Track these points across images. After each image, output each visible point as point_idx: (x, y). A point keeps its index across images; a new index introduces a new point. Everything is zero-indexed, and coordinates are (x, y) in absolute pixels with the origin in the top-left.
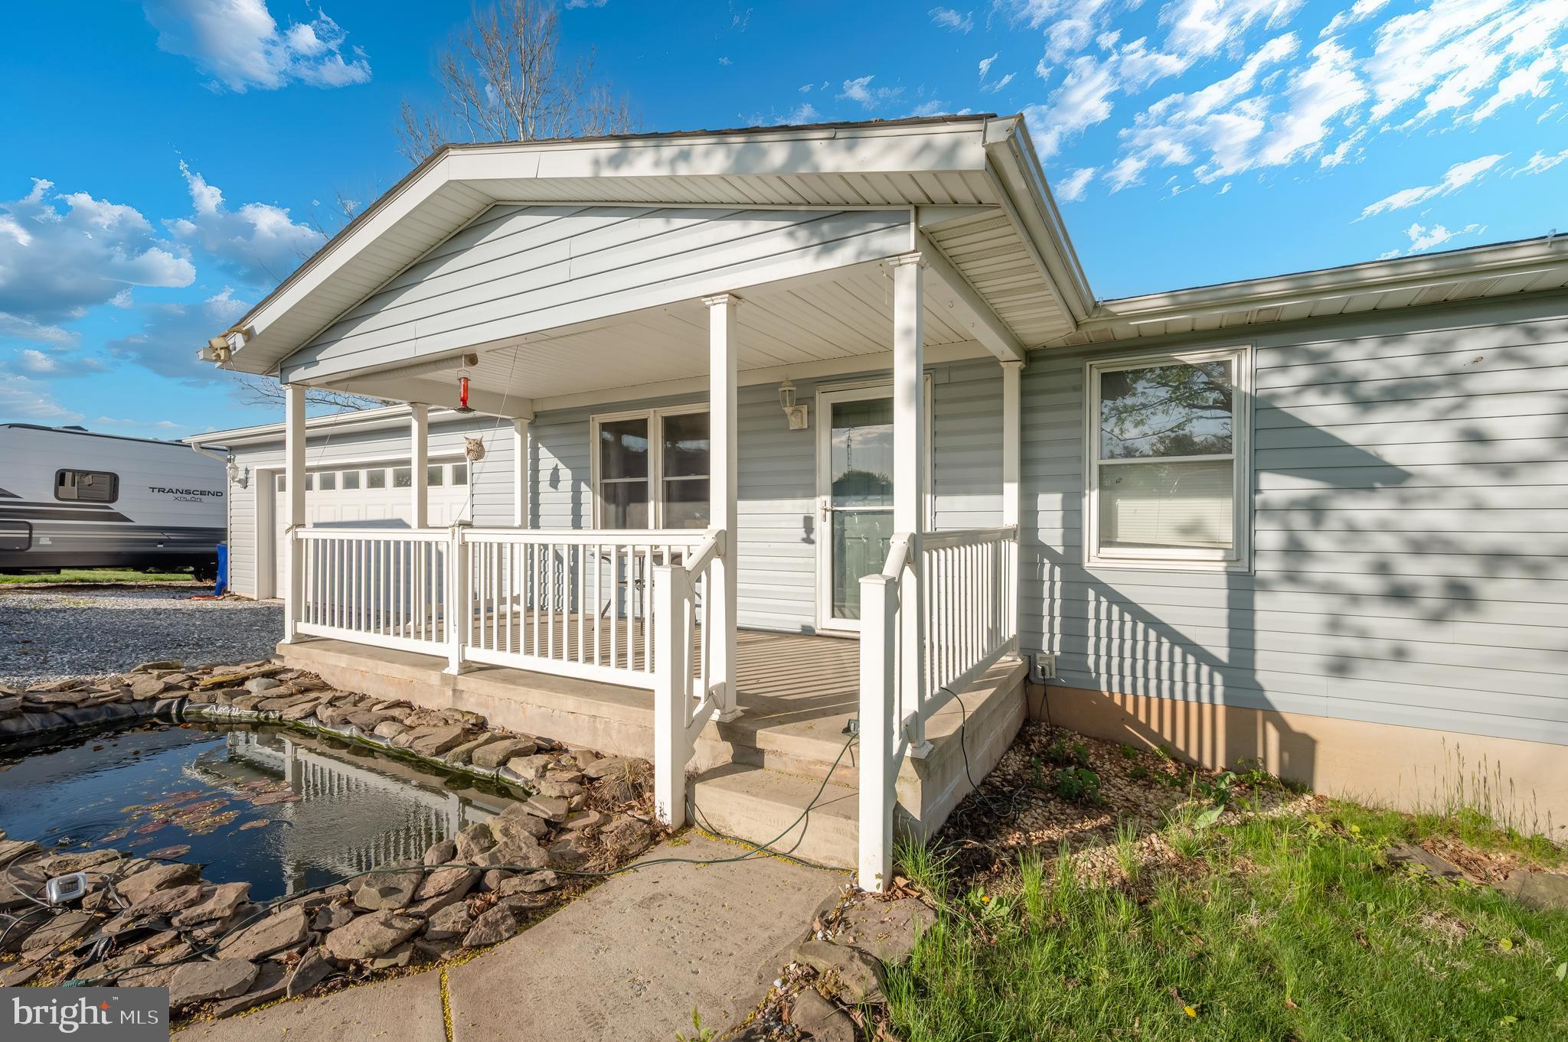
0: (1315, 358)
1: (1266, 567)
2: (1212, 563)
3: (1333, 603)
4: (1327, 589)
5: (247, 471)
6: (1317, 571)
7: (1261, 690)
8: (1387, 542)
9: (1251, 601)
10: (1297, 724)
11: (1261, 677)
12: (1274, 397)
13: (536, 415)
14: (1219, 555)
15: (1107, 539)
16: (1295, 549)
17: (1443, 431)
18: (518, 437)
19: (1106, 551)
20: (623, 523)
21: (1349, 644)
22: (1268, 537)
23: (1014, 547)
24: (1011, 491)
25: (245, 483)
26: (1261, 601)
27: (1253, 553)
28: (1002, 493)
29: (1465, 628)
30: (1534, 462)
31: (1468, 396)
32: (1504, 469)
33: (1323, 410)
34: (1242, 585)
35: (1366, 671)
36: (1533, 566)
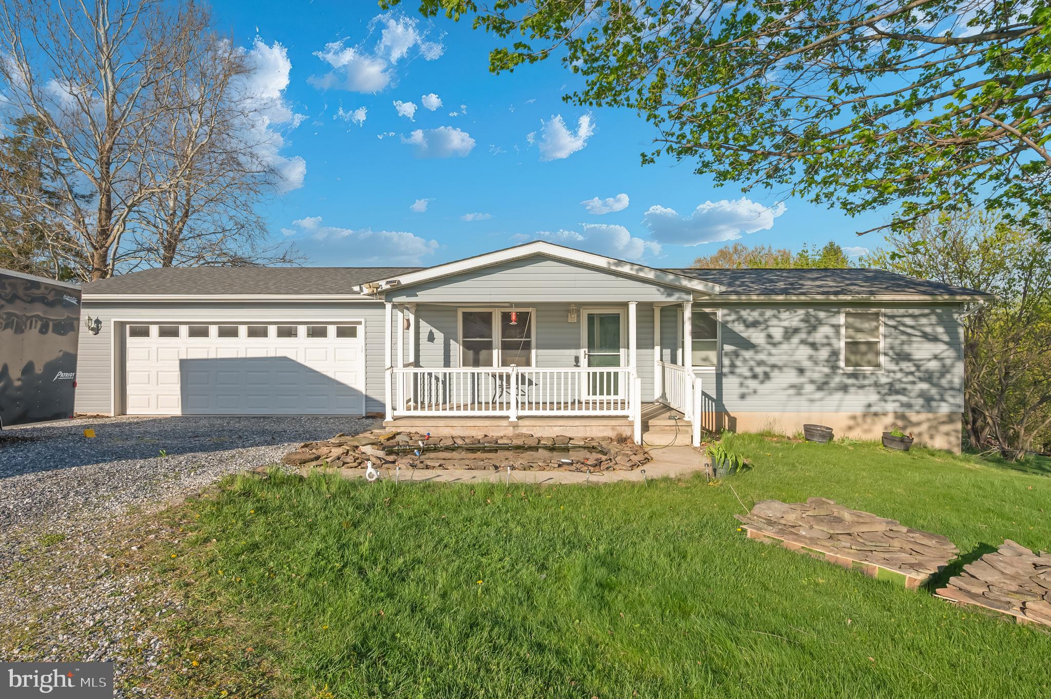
0: (737, 312)
1: (725, 370)
2: (712, 370)
3: (741, 380)
4: (740, 376)
5: (100, 321)
6: (738, 371)
7: (723, 405)
8: (752, 363)
9: (722, 381)
10: (732, 415)
11: (724, 402)
12: (727, 323)
14: (714, 368)
16: (733, 365)
17: (763, 335)
20: (477, 363)
21: (744, 390)
22: (726, 362)
24: (658, 348)
26: (724, 380)
27: (722, 366)
28: (656, 349)
29: (768, 385)
30: (780, 343)
31: (768, 326)
32: (775, 345)
33: (739, 328)
34: (720, 376)
35: (749, 398)
36: (780, 368)
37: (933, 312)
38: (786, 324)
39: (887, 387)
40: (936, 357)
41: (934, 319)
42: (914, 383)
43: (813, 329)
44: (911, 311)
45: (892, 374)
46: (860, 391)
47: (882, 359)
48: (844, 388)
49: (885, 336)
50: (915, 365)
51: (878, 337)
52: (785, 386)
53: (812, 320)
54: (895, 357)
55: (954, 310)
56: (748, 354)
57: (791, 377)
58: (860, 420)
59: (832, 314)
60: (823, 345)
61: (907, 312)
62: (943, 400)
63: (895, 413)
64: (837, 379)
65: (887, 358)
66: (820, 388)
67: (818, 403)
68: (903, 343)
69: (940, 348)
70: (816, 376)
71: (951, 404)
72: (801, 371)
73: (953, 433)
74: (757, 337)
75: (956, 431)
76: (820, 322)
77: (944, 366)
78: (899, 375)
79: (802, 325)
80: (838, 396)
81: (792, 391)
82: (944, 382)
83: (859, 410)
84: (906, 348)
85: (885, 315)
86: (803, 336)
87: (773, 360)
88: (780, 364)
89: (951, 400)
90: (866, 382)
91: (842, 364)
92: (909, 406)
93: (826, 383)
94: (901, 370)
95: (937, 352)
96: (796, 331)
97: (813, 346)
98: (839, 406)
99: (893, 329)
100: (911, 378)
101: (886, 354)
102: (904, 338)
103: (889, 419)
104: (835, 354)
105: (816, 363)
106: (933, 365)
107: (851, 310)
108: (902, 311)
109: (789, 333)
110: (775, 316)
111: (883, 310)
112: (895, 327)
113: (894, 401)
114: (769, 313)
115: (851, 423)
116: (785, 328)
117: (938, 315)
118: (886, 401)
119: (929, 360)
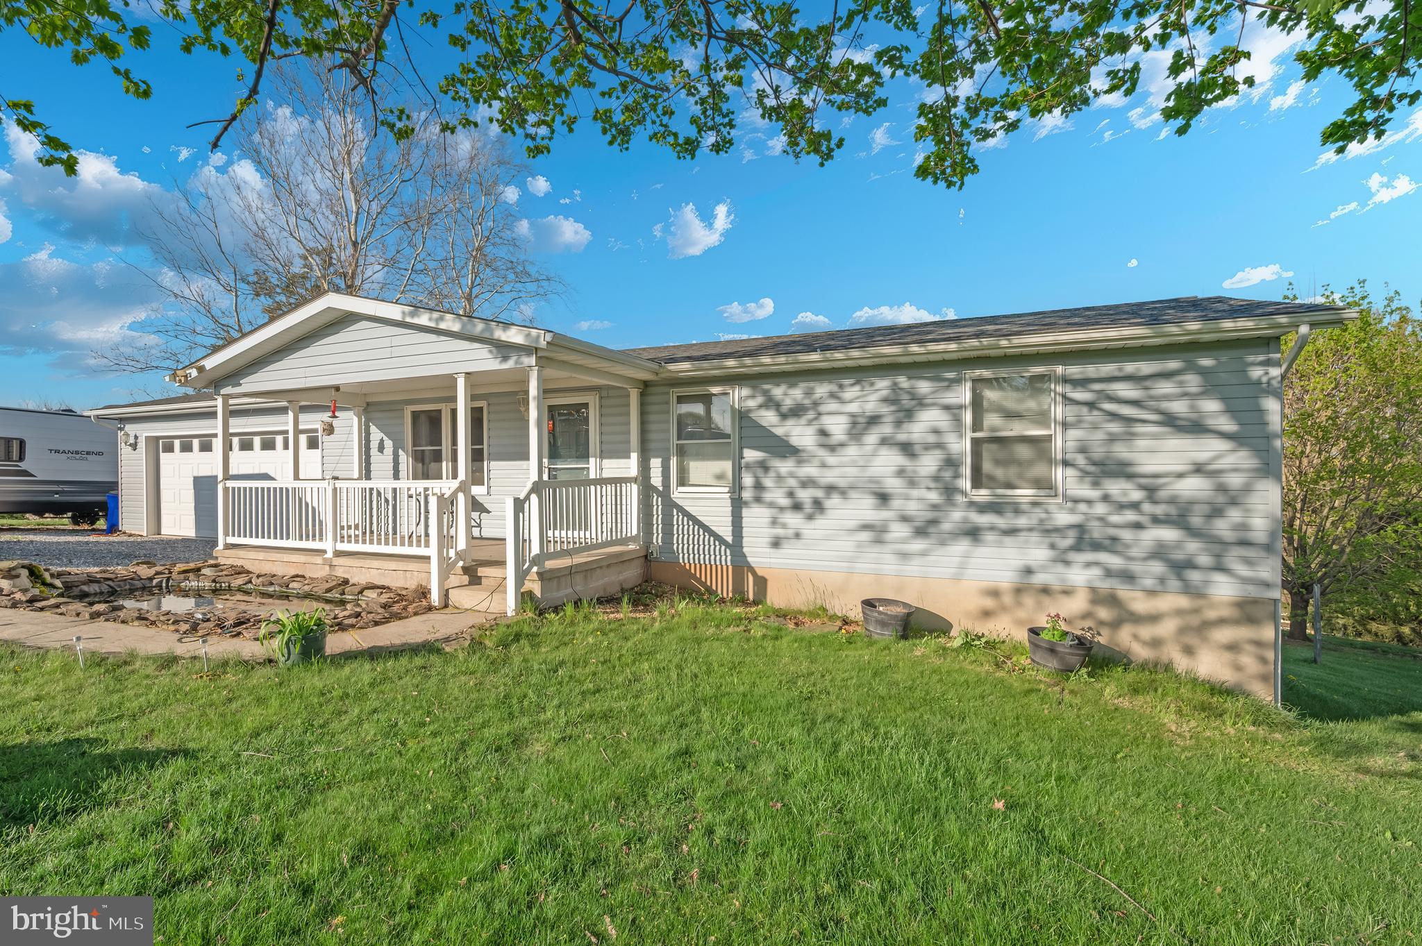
0: (764, 393)
1: (747, 495)
2: (725, 494)
3: (773, 512)
4: (772, 505)
5: (136, 438)
6: (768, 496)
7: (745, 556)
8: (792, 482)
9: (741, 513)
10: (760, 573)
11: (745, 550)
12: (749, 411)
13: (368, 404)
14: (729, 491)
15: (682, 482)
16: (759, 486)
17: (811, 430)
18: (356, 419)
19: (681, 489)
20: (426, 476)
21: (780, 531)
22: (748, 480)
23: (635, 487)
24: (634, 456)
25: (134, 446)
26: (745, 512)
27: (741, 488)
28: (629, 458)
29: (820, 522)
30: (842, 445)
31: (820, 414)
32: (832, 448)
33: (768, 418)
34: (738, 504)
35: (785, 544)
36: (843, 492)
37: (1191, 367)
38: (853, 408)
39: (1072, 534)
40: (1198, 469)
41: (1193, 382)
42: (1138, 526)
43: (907, 416)
44: (1130, 367)
45: (1082, 507)
46: (1008, 540)
47: (1059, 474)
48: (973, 533)
49: (1065, 425)
50: (1142, 487)
51: (1049, 427)
52: (853, 524)
53: (905, 399)
54: (1091, 469)
55: (1251, 358)
56: (785, 466)
57: (863, 509)
58: (1008, 599)
59: (946, 384)
60: (928, 447)
61: (1120, 369)
62: (1220, 568)
63: (1093, 590)
64: (957, 515)
65: (1070, 472)
66: (921, 532)
67: (917, 561)
68: (1112, 439)
69: (1208, 449)
70: (912, 507)
71: (1245, 581)
72: (883, 498)
73: (1248, 647)
74: (801, 434)
75: (1258, 644)
76: (921, 402)
77: (1222, 489)
78: (1100, 509)
79: (885, 409)
80: (961, 547)
81: (865, 536)
82: (1222, 527)
83: (1005, 578)
84: (1121, 451)
85: (1065, 380)
86: (886, 429)
87: (829, 477)
88: (842, 483)
89: (1243, 570)
90: (1022, 521)
91: (965, 483)
92: (1128, 577)
93: (934, 522)
94: (1106, 498)
95: (1202, 456)
96: (874, 420)
97: (907, 448)
98: (962, 567)
99: (1085, 410)
100: (1130, 516)
101: (1066, 463)
102: (1115, 427)
103: (1076, 605)
104: (951, 463)
105: (912, 483)
106: (1192, 487)
107: (986, 373)
108: (1108, 369)
109: (861, 426)
110: (833, 395)
111: (1060, 369)
112: (1091, 405)
113: (1088, 565)
114: (822, 389)
115: (989, 603)
116: (853, 415)
117: (1203, 372)
118: (1067, 563)
119: (1181, 475)
